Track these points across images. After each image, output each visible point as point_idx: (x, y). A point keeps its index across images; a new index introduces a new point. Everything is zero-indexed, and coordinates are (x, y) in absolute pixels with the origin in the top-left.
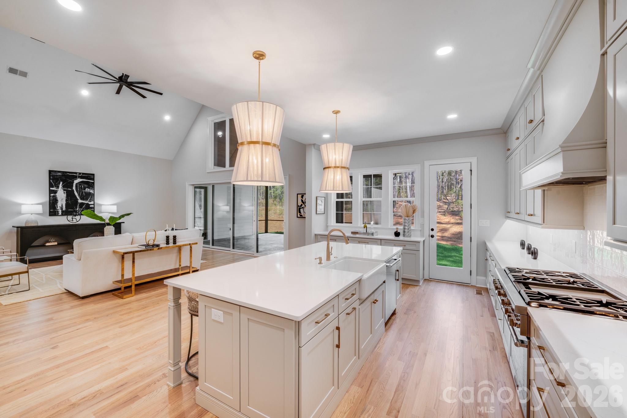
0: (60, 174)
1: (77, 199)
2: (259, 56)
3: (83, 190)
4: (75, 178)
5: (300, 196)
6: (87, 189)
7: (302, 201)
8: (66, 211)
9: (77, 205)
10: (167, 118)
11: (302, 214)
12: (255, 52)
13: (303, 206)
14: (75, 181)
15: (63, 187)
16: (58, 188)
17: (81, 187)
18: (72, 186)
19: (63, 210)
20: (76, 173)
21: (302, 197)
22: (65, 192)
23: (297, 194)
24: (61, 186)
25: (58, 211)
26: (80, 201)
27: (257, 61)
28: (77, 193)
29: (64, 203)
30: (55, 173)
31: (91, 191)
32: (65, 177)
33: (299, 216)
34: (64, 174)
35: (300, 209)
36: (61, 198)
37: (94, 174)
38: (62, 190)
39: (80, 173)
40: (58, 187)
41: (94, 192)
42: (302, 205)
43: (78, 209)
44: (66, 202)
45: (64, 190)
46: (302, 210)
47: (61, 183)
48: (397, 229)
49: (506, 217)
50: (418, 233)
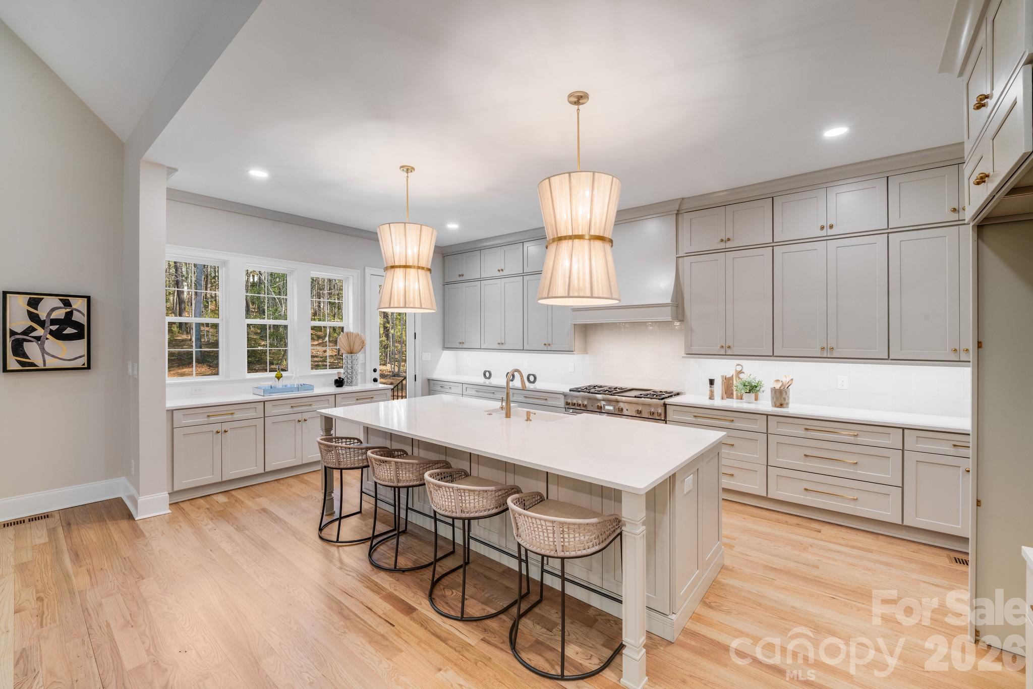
2: (579, 99)
5: (19, 301)
12: (572, 94)
27: (576, 107)
46: (31, 346)
48: (339, 373)
49: (445, 348)
50: (359, 377)
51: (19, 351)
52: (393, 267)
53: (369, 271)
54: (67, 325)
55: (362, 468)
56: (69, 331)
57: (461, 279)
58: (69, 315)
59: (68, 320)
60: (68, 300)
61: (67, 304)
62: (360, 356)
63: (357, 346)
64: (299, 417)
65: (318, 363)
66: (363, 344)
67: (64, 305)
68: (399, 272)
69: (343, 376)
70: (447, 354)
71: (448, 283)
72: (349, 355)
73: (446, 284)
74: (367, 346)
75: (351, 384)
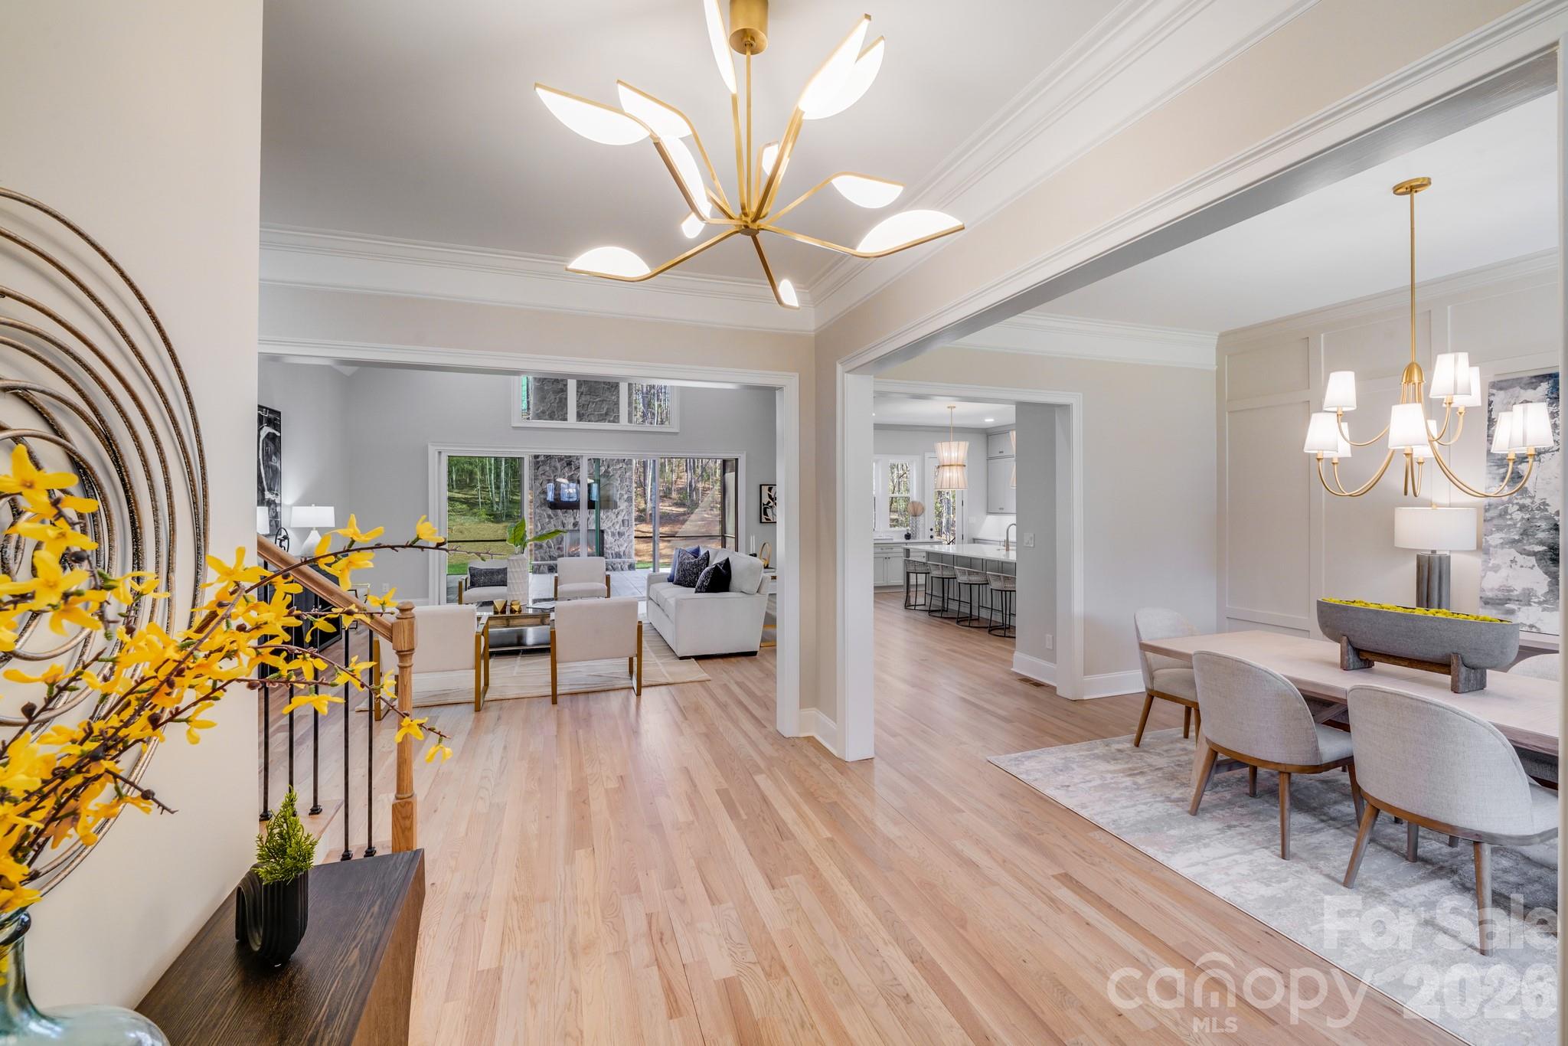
1: (263, 490)
3: (269, 461)
5: (765, 489)
6: (273, 459)
7: (770, 496)
11: (770, 517)
13: (772, 504)
14: (261, 433)
17: (268, 450)
20: (263, 409)
21: (770, 489)
23: (761, 486)
26: (267, 495)
28: (264, 469)
31: (278, 465)
33: (764, 520)
35: (765, 509)
39: (267, 410)
42: (769, 502)
46: (769, 511)
48: (908, 530)
49: (989, 513)
50: (921, 534)
51: (766, 514)
52: (943, 466)
53: (927, 455)
55: (926, 573)
57: (1001, 455)
62: (921, 518)
63: (919, 511)
64: (885, 555)
65: (895, 523)
66: (923, 510)
68: (947, 468)
69: (910, 532)
70: (990, 518)
71: (991, 458)
72: (914, 518)
73: (989, 459)
74: (926, 512)
75: (915, 538)
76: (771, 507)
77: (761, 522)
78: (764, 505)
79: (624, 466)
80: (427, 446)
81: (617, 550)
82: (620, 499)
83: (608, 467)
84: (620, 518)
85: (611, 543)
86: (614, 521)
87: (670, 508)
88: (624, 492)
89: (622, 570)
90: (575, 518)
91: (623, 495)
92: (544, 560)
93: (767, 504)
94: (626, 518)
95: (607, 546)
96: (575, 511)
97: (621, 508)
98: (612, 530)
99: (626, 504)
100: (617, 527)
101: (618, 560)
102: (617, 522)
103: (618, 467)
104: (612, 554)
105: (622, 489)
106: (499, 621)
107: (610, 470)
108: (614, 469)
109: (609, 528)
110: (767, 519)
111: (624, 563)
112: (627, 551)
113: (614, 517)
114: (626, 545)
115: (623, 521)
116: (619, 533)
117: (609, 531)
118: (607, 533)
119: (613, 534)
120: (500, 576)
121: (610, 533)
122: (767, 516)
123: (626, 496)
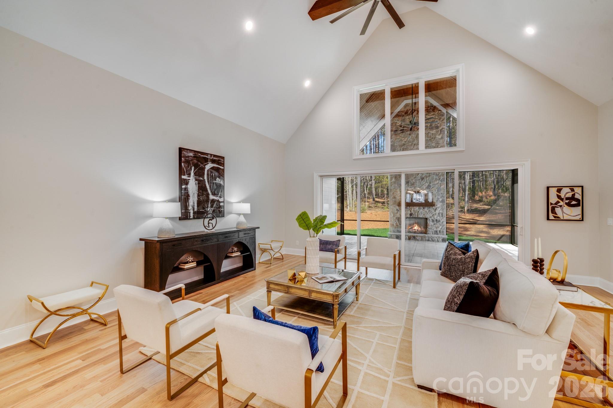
0: (191, 154)
1: (208, 194)
3: (213, 180)
4: (206, 160)
6: (217, 179)
7: (559, 197)
8: (197, 211)
9: (208, 202)
10: (307, 83)
11: (560, 215)
13: (560, 204)
14: (206, 166)
15: (195, 174)
16: (190, 177)
17: (212, 175)
18: (204, 174)
19: (195, 211)
20: (207, 154)
21: (559, 191)
22: (197, 182)
24: (192, 174)
25: (189, 212)
26: (211, 197)
28: (209, 184)
29: (196, 199)
30: (187, 153)
31: (222, 183)
32: (197, 160)
34: (196, 155)
35: (553, 208)
36: (192, 192)
37: (224, 157)
38: (194, 180)
39: (211, 155)
40: (189, 175)
41: (224, 185)
43: (209, 209)
44: (198, 198)
45: (196, 180)
46: (558, 210)
47: (193, 168)
51: (553, 211)
54: (572, 200)
56: (574, 203)
58: (574, 195)
59: (573, 198)
60: (573, 188)
61: (573, 190)
67: (572, 191)
76: (561, 206)
77: (548, 219)
78: (551, 204)
79: (440, 182)
80: (313, 174)
81: (435, 229)
82: (437, 201)
83: (430, 183)
84: (437, 212)
85: (432, 226)
86: (433, 213)
87: (483, 206)
88: (440, 197)
89: (438, 241)
90: (411, 211)
91: (439, 199)
92: (395, 232)
93: (556, 204)
94: (441, 211)
95: (429, 227)
96: (411, 207)
97: (438, 206)
98: (432, 218)
99: (441, 204)
100: (435, 217)
101: (436, 236)
102: (435, 214)
103: (436, 183)
104: (432, 232)
105: (438, 195)
106: (282, 287)
107: (431, 185)
108: (433, 184)
109: (431, 217)
110: (555, 217)
111: (439, 237)
112: (442, 230)
113: (433, 211)
114: (441, 227)
115: (439, 213)
116: (436, 220)
117: (431, 219)
118: (429, 220)
119: (433, 221)
120: (330, 246)
121: (431, 220)
122: (556, 214)
123: (441, 200)
